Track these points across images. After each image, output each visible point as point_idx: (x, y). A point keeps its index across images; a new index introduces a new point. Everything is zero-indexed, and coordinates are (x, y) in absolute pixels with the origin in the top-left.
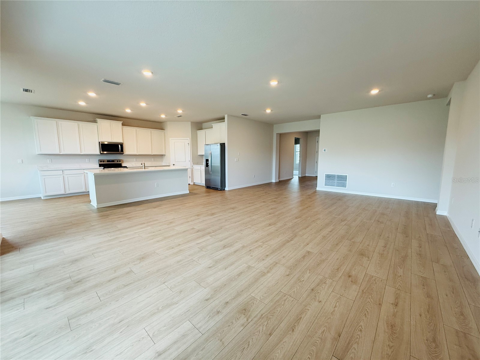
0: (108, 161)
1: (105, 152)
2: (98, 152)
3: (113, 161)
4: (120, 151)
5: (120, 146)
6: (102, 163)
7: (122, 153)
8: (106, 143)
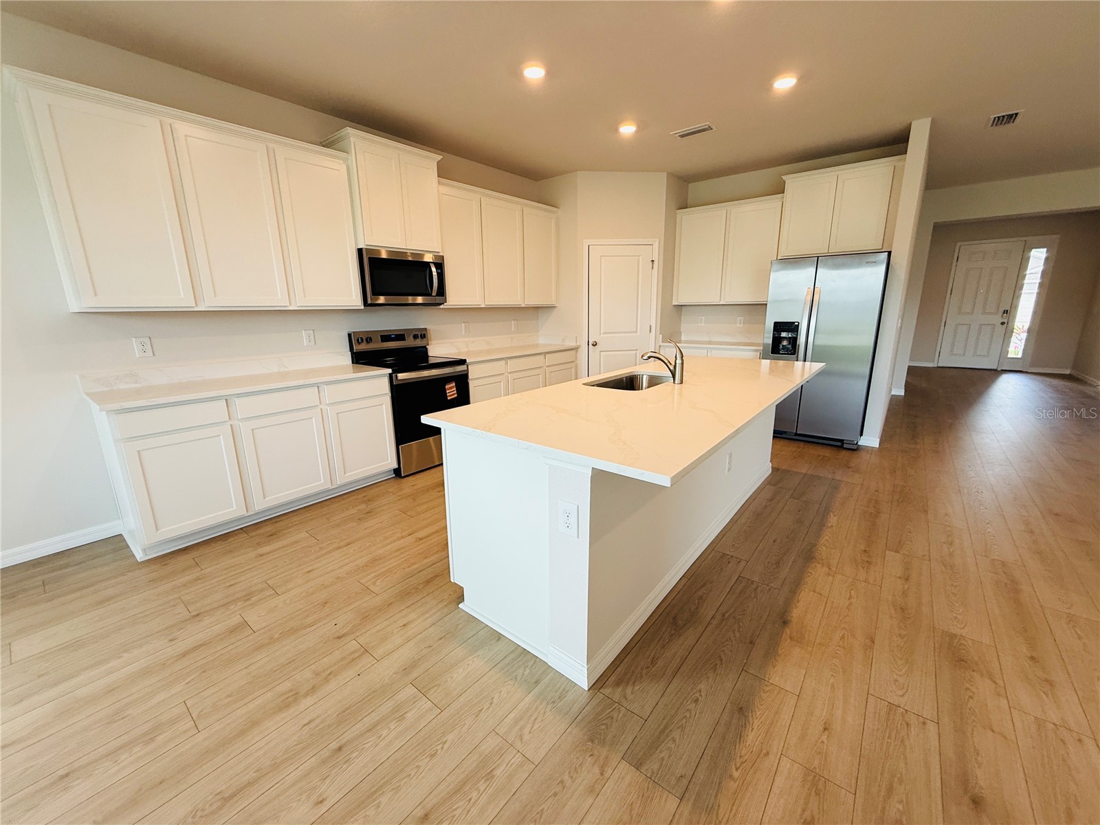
0: (386, 337)
1: (382, 300)
2: (354, 299)
3: (400, 337)
4: (434, 293)
5: (434, 269)
6: (363, 347)
7: (439, 299)
8: (384, 255)
